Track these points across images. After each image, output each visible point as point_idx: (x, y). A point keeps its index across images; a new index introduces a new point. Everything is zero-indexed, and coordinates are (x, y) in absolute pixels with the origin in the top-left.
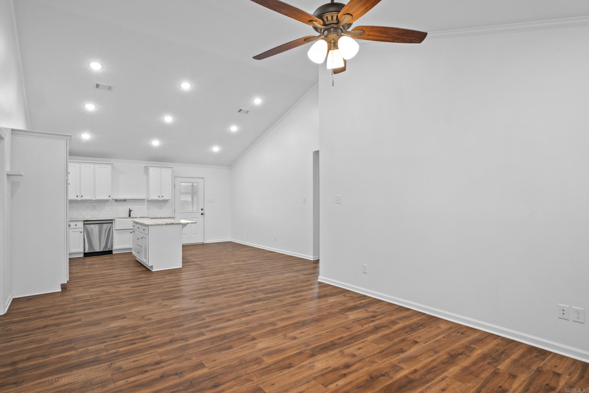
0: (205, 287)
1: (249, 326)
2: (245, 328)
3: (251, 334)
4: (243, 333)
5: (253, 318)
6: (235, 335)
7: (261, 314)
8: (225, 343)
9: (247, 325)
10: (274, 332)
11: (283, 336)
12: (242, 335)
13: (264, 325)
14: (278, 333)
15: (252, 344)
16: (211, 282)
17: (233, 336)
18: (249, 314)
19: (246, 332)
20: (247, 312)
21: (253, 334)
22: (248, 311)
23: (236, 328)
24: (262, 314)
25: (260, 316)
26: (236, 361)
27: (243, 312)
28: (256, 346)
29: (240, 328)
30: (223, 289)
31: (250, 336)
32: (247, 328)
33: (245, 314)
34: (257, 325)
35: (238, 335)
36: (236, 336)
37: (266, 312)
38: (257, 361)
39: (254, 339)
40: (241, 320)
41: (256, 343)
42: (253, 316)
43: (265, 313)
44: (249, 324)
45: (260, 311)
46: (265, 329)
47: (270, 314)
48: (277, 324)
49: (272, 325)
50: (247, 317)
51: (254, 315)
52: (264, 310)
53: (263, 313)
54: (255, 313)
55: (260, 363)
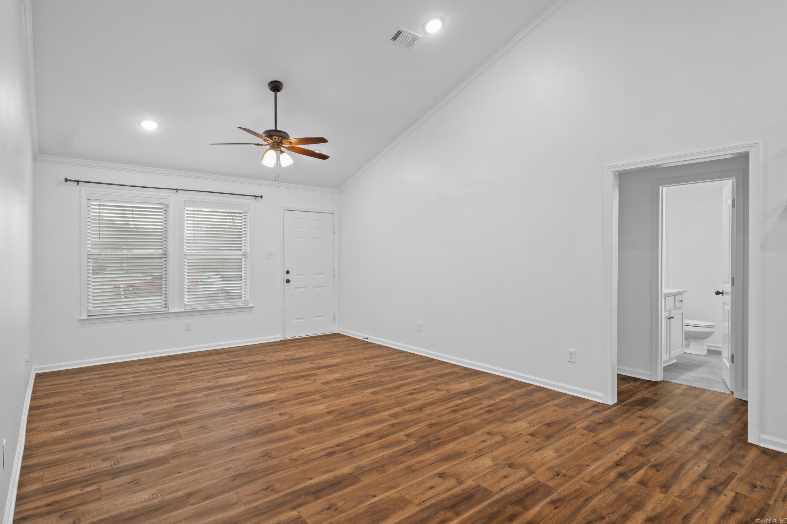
1: (337, 427)
2: (341, 424)
3: (333, 417)
4: (343, 419)
5: (331, 441)
6: (352, 416)
7: (318, 449)
8: (361, 408)
9: (340, 429)
10: (305, 420)
11: (293, 417)
12: (343, 416)
13: (315, 429)
14: (300, 419)
15: (330, 408)
17: (354, 415)
18: (338, 448)
19: (339, 420)
20: (344, 454)
21: (330, 417)
22: (341, 455)
23: (353, 425)
24: (315, 448)
25: (319, 445)
26: (344, 396)
27: (349, 453)
28: (326, 406)
29: (348, 424)
31: (334, 415)
32: (338, 425)
33: (343, 447)
34: (325, 430)
35: (347, 416)
36: (350, 415)
37: (309, 452)
38: (325, 397)
39: (329, 413)
40: (350, 435)
41: (327, 408)
42: (332, 445)
43: (310, 450)
44: (337, 430)
45: (319, 455)
46: (315, 424)
47: (303, 448)
48: (296, 432)
49: (303, 429)
50: (341, 442)
51: (329, 446)
52: (312, 457)
53: (314, 450)
54: (328, 451)
55: (323, 395)
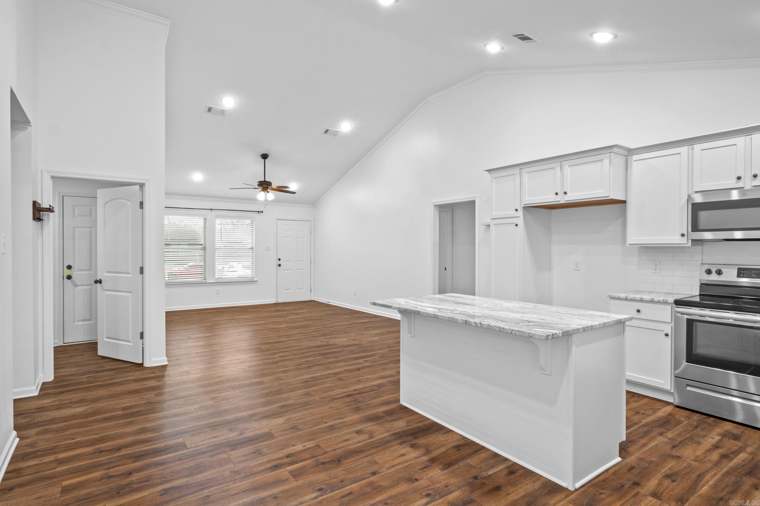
0: (326, 356)
16: (322, 364)
30: (304, 353)
